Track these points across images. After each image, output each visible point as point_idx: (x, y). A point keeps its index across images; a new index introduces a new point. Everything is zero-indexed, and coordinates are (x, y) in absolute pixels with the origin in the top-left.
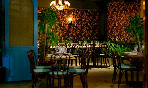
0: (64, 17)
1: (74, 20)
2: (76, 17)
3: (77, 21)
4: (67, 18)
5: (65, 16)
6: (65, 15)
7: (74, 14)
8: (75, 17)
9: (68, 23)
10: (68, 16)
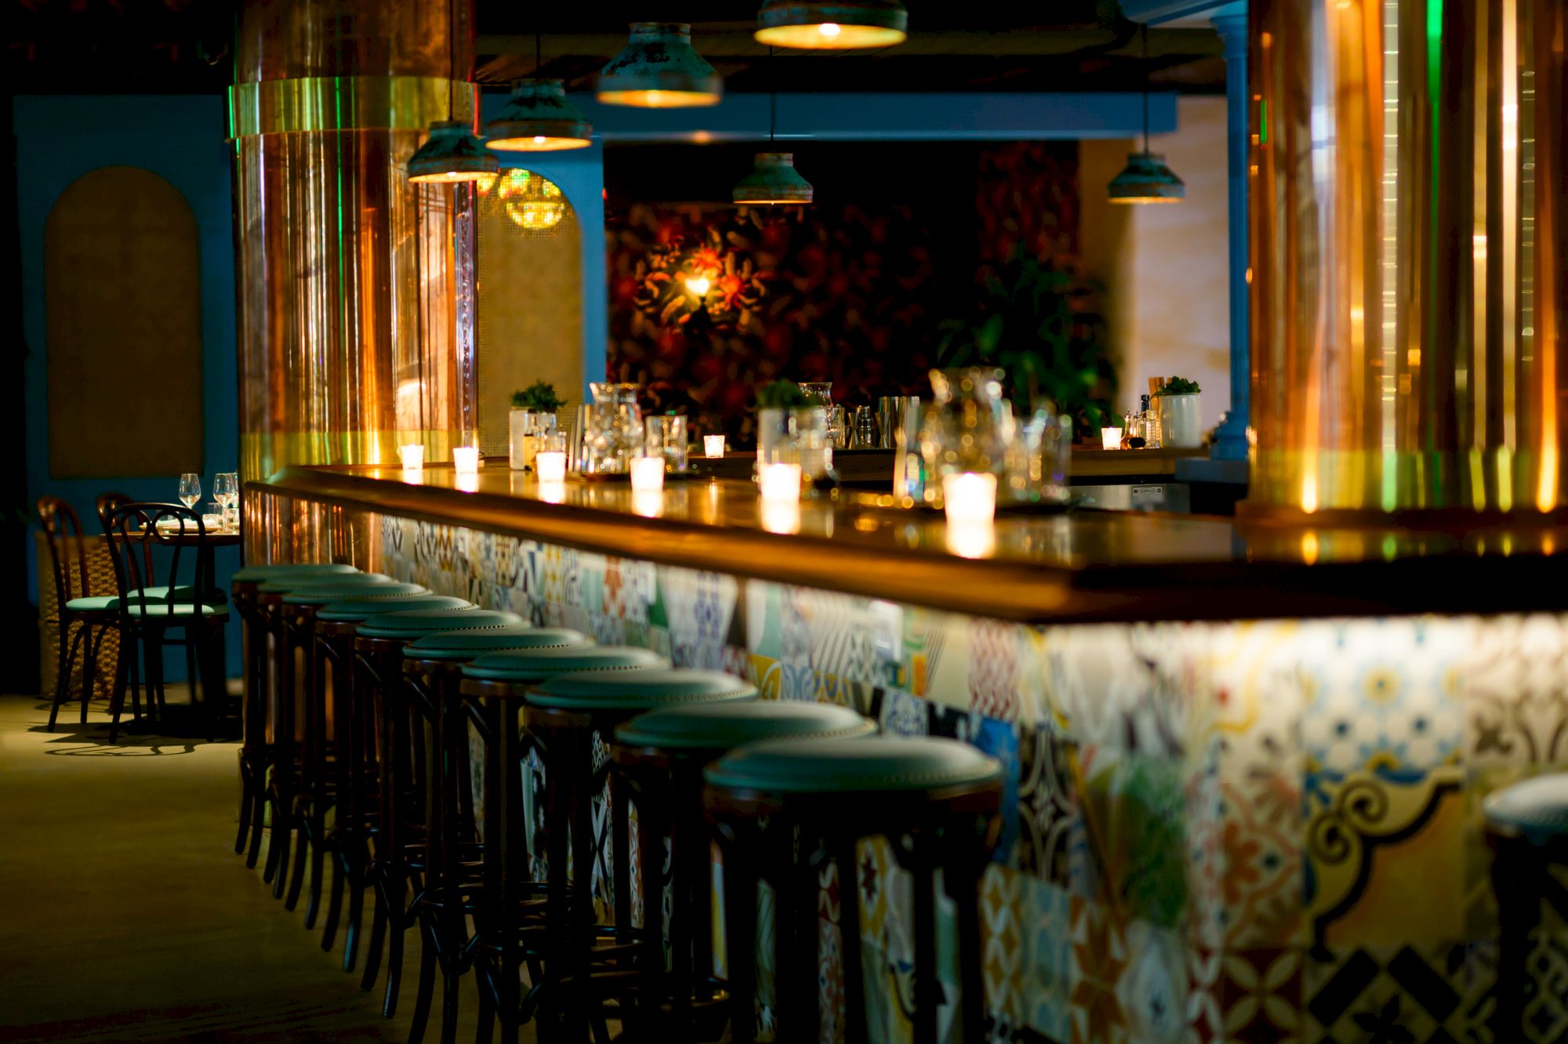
0: (649, 270)
1: (731, 288)
2: (746, 266)
3: (751, 292)
4: (671, 273)
5: (657, 261)
6: (655, 252)
7: (727, 246)
8: (738, 266)
9: (681, 311)
10: (679, 261)
